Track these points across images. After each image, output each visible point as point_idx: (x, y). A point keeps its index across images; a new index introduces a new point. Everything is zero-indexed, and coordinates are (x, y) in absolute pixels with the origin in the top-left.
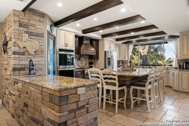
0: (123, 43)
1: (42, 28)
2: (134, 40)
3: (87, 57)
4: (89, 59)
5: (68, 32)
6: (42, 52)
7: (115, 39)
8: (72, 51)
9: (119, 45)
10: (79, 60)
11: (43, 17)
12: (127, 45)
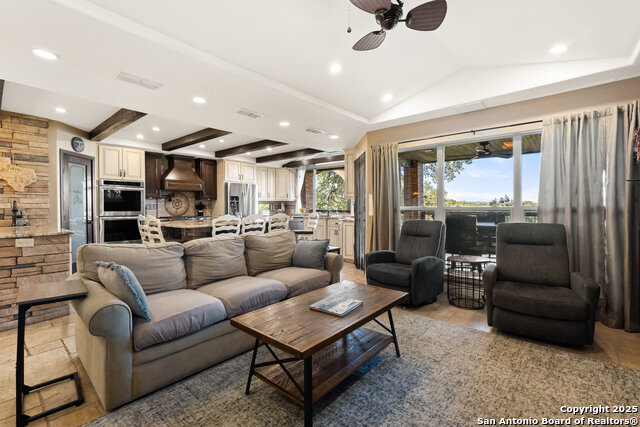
0: (283, 166)
1: (44, 145)
2: (305, 159)
3: (192, 194)
4: (197, 198)
5: (125, 149)
6: (46, 187)
7: (253, 158)
8: (138, 184)
9: (276, 169)
10: (170, 200)
11: (47, 127)
12: (293, 169)
